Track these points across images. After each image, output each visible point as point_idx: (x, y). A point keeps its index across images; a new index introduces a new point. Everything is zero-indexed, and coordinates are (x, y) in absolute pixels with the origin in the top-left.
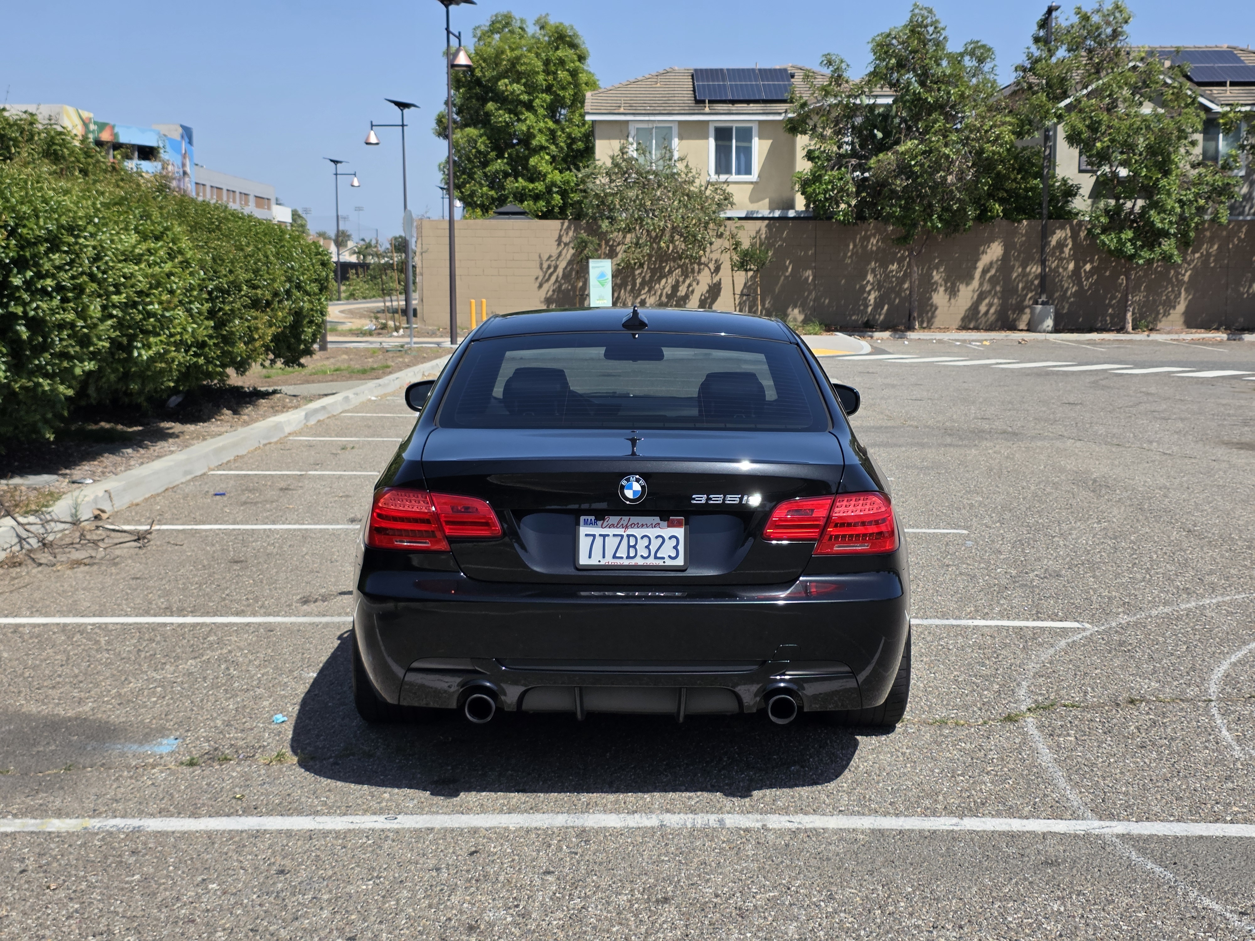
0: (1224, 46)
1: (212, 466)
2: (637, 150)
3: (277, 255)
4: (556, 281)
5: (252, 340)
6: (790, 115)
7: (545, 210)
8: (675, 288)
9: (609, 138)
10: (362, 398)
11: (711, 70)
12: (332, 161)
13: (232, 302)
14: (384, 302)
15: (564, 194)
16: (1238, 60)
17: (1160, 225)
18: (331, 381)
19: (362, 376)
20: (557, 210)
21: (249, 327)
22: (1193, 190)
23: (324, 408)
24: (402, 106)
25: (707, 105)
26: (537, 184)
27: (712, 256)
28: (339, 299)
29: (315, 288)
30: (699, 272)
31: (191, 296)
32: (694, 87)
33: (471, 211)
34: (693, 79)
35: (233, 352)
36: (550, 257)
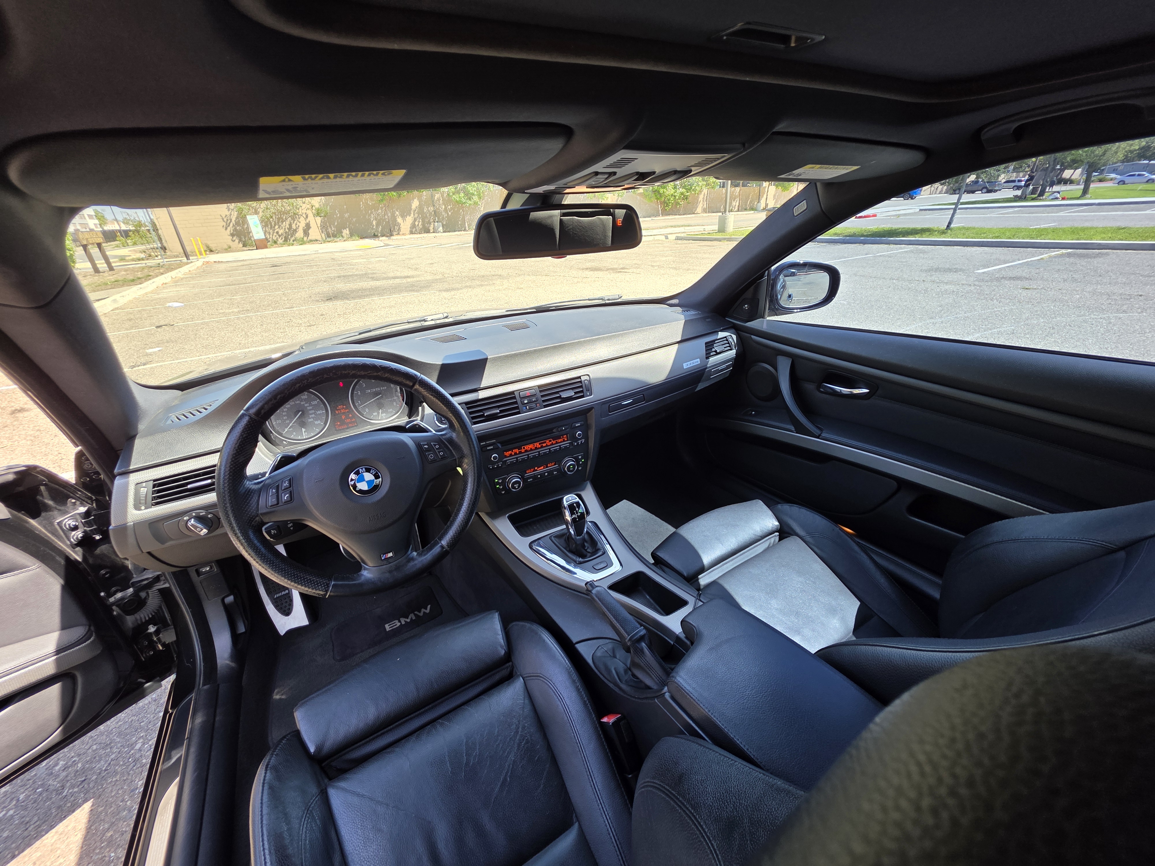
4: (233, 226)
8: (290, 225)
14: (147, 245)
17: (471, 191)
18: (111, 289)
27: (303, 211)
30: (299, 218)
36: (226, 216)
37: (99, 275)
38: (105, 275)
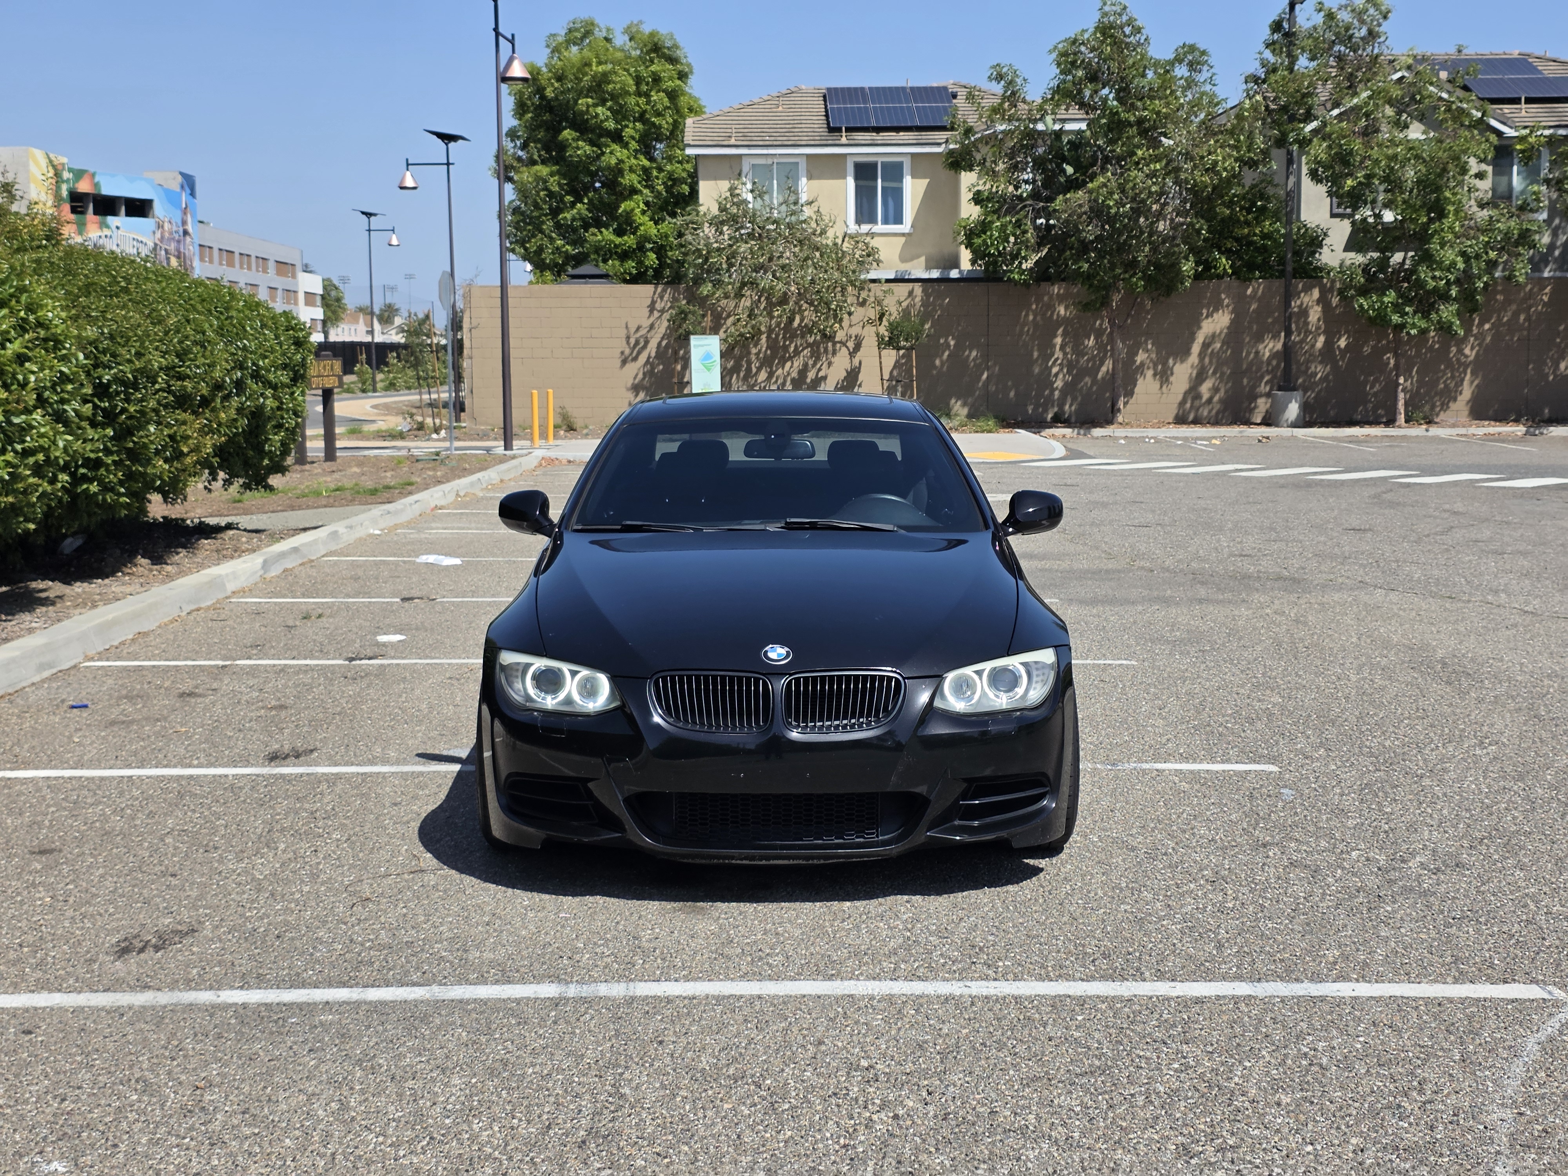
0: (1515, 53)
1: (91, 653)
2: (752, 191)
3: (220, 331)
4: (649, 359)
5: (179, 455)
6: (952, 146)
7: (634, 271)
8: (803, 372)
9: (715, 178)
10: (360, 533)
11: (849, 89)
12: (363, 213)
13: (142, 400)
14: (420, 394)
15: (660, 250)
16: (1534, 70)
18: (325, 506)
19: (370, 499)
20: (651, 272)
21: (172, 437)
22: (1481, 238)
23: (295, 550)
24: (447, 138)
25: (844, 134)
26: (626, 238)
27: (851, 330)
28: (375, 390)
29: (284, 377)
30: (834, 352)
31: (63, 391)
32: (826, 111)
33: (539, 274)
34: (825, 101)
35: (145, 473)
37: (303, 471)
38: (316, 471)
